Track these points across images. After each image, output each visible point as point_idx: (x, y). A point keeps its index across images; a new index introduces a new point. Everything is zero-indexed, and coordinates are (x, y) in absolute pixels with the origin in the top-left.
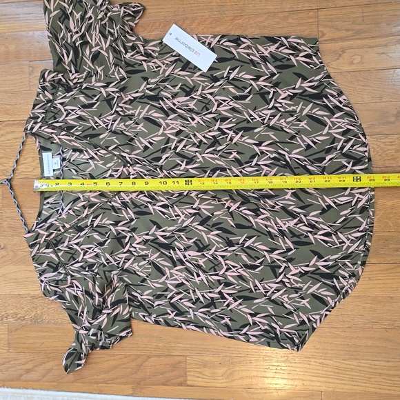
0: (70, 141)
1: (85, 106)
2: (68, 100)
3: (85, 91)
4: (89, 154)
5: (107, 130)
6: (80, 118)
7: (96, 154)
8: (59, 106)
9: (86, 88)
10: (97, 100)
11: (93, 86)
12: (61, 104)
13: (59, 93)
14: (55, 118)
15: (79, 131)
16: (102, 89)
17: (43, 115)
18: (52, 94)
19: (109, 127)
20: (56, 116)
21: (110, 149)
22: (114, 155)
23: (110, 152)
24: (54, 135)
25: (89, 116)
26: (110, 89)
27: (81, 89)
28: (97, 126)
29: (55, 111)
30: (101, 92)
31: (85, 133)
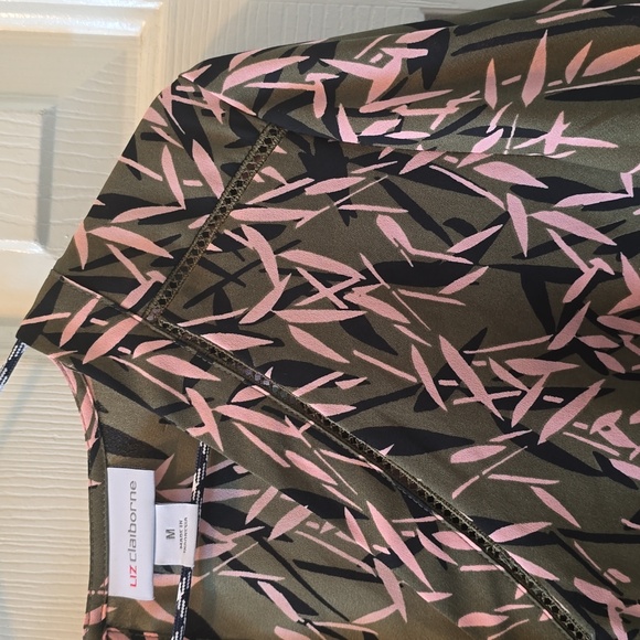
0: (281, 443)
1: (397, 272)
2: (308, 215)
3: (415, 191)
4: (373, 536)
5: (505, 427)
6: (362, 330)
7: (414, 545)
8: (255, 241)
9: (423, 174)
10: (475, 254)
11: (468, 172)
12: (269, 230)
13: (270, 171)
14: (222, 305)
15: (342, 397)
16: (515, 205)
17: (157, 276)
18: (229, 170)
19: (517, 416)
20: (231, 289)
21: (497, 536)
22: (517, 575)
23: (494, 555)
24: (194, 396)
25: (414, 326)
26: (556, 219)
27: (394, 170)
28: (445, 393)
29: (230, 263)
30: (505, 218)
31: (371, 418)
